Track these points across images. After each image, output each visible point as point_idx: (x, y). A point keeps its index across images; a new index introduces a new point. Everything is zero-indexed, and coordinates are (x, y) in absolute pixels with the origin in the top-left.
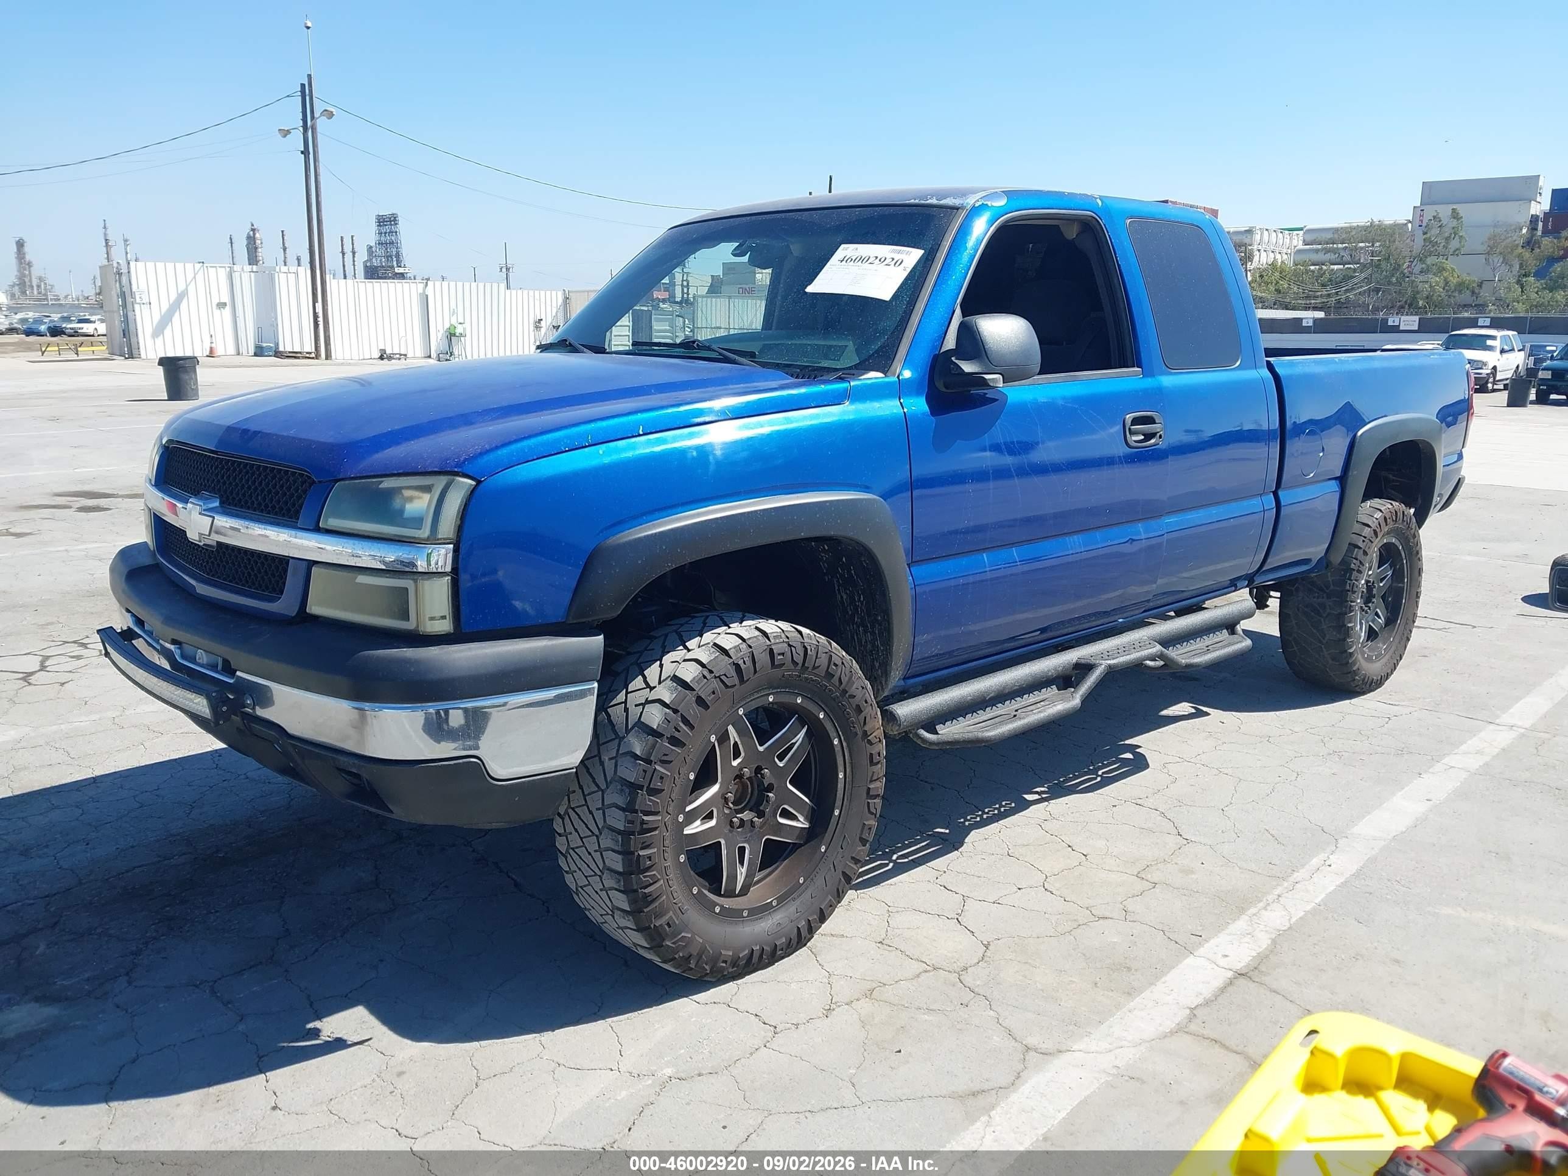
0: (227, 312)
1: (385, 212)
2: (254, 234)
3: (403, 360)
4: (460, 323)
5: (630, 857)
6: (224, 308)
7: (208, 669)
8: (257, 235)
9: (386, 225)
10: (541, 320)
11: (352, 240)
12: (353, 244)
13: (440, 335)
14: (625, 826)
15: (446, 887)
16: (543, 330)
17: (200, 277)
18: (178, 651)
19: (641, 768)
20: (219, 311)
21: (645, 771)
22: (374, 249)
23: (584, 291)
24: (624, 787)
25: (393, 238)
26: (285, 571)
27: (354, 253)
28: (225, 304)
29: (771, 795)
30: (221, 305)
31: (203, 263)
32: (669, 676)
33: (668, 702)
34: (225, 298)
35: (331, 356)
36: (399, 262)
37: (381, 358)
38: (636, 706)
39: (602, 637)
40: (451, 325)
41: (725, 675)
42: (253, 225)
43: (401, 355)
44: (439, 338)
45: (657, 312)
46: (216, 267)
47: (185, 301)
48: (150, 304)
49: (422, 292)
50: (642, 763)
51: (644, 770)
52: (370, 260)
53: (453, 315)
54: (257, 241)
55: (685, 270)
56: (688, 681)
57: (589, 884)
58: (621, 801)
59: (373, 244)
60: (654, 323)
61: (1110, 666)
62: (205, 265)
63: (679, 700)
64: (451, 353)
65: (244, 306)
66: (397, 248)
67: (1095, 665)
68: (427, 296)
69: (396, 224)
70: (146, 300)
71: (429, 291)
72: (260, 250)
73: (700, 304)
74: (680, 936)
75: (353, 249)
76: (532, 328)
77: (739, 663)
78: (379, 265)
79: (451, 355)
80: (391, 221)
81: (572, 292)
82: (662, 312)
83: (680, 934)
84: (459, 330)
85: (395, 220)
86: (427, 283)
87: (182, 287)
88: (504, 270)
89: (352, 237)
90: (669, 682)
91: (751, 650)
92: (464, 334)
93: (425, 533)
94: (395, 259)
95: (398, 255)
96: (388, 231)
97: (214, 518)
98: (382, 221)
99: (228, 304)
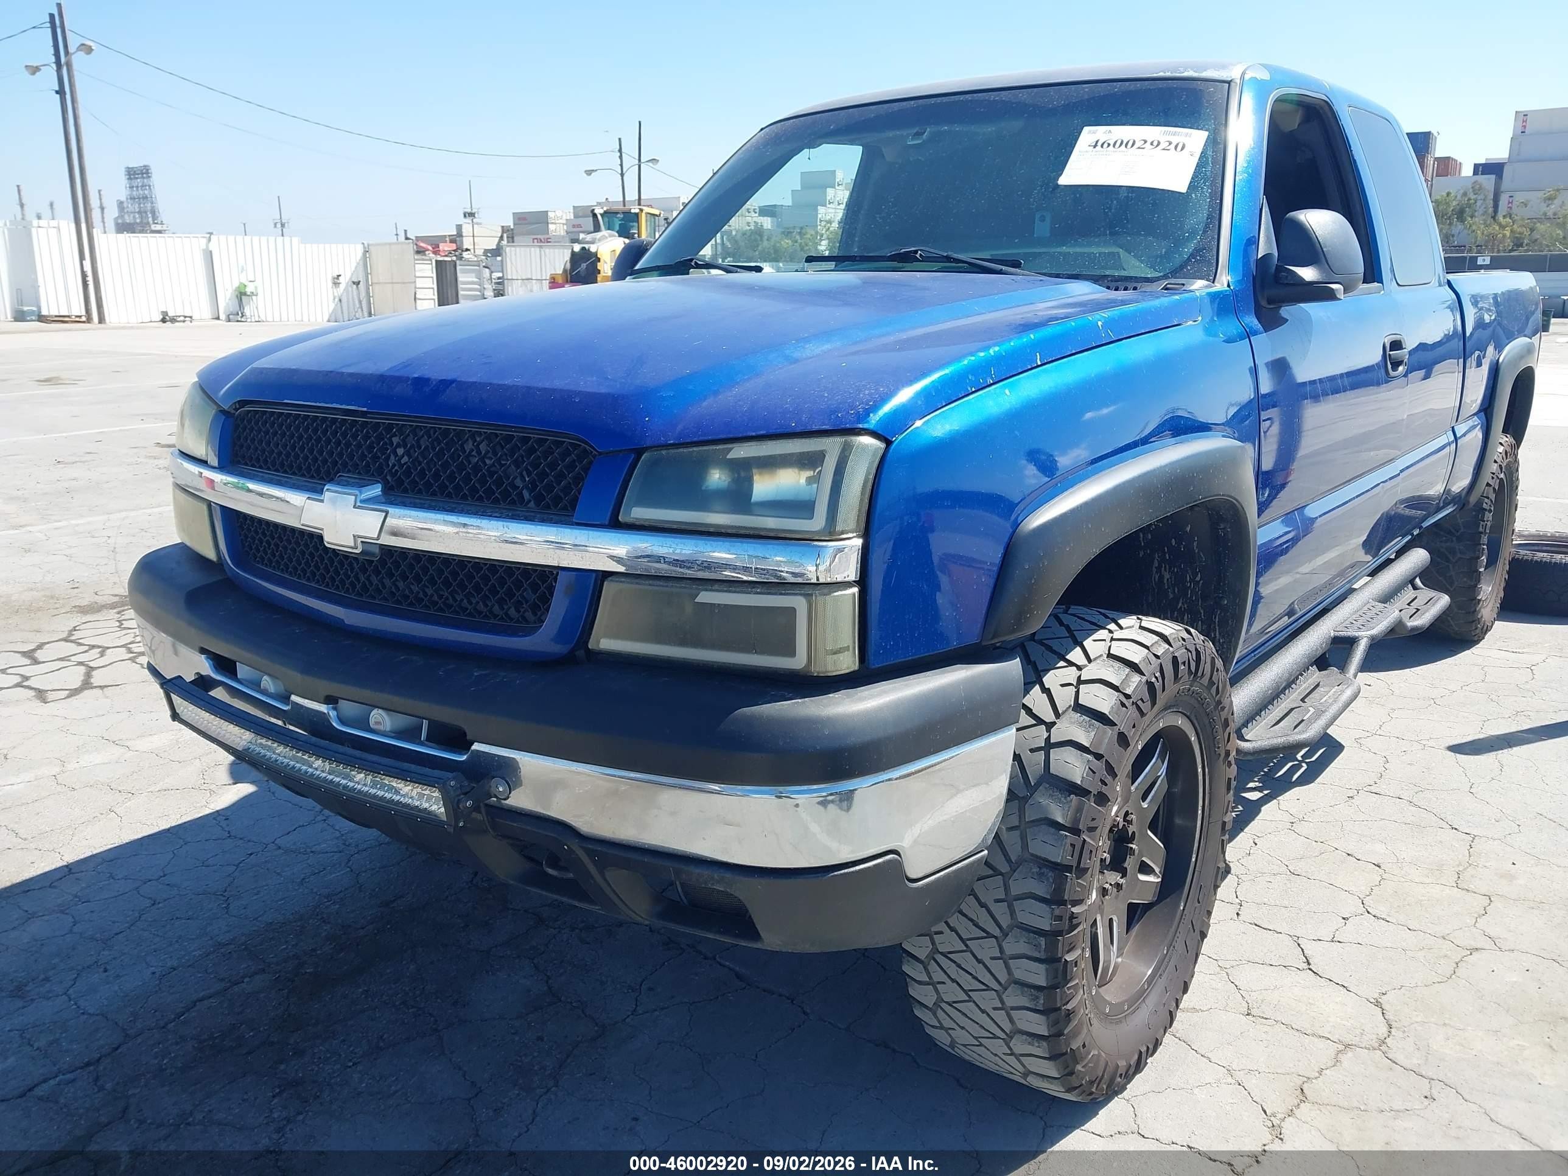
1: (135, 164)
3: (188, 323)
4: (251, 281)
5: (1055, 965)
7: (392, 737)
9: (137, 178)
10: (340, 276)
11: (100, 195)
12: (100, 199)
13: (229, 295)
14: (1051, 924)
15: (651, 989)
16: (342, 287)
18: (333, 714)
19: (1069, 841)
21: (1073, 846)
22: (125, 205)
23: (386, 244)
24: (1044, 870)
25: (146, 192)
26: (551, 590)
27: (102, 209)
29: (1134, 846)
32: (1070, 706)
33: (1087, 744)
35: (105, 320)
36: (154, 217)
37: (164, 321)
38: (1032, 751)
39: (1018, 659)
40: (241, 283)
41: (1142, 699)
43: (185, 317)
44: (228, 298)
45: (462, 263)
49: (200, 247)
50: (1067, 834)
51: (1071, 844)
52: (121, 216)
53: (242, 272)
55: (474, 220)
56: (1107, 712)
57: (971, 1000)
58: (1041, 889)
59: (123, 199)
60: (459, 274)
61: (1372, 638)
63: (1097, 740)
64: (242, 314)
66: (152, 203)
67: (1357, 638)
68: (211, 252)
69: (149, 177)
71: (213, 246)
73: (508, 254)
74: (1090, 1056)
75: (101, 204)
76: (330, 284)
77: (1152, 681)
78: (132, 221)
79: (242, 316)
80: (143, 174)
81: (372, 245)
82: (466, 263)
83: (1089, 1054)
84: (248, 290)
85: (147, 173)
86: (210, 237)
88: (279, 225)
89: (99, 191)
90: (1071, 713)
91: (1159, 661)
92: (255, 293)
93: (817, 523)
94: (150, 215)
95: (153, 212)
96: (140, 185)
97: (387, 513)
98: (132, 174)
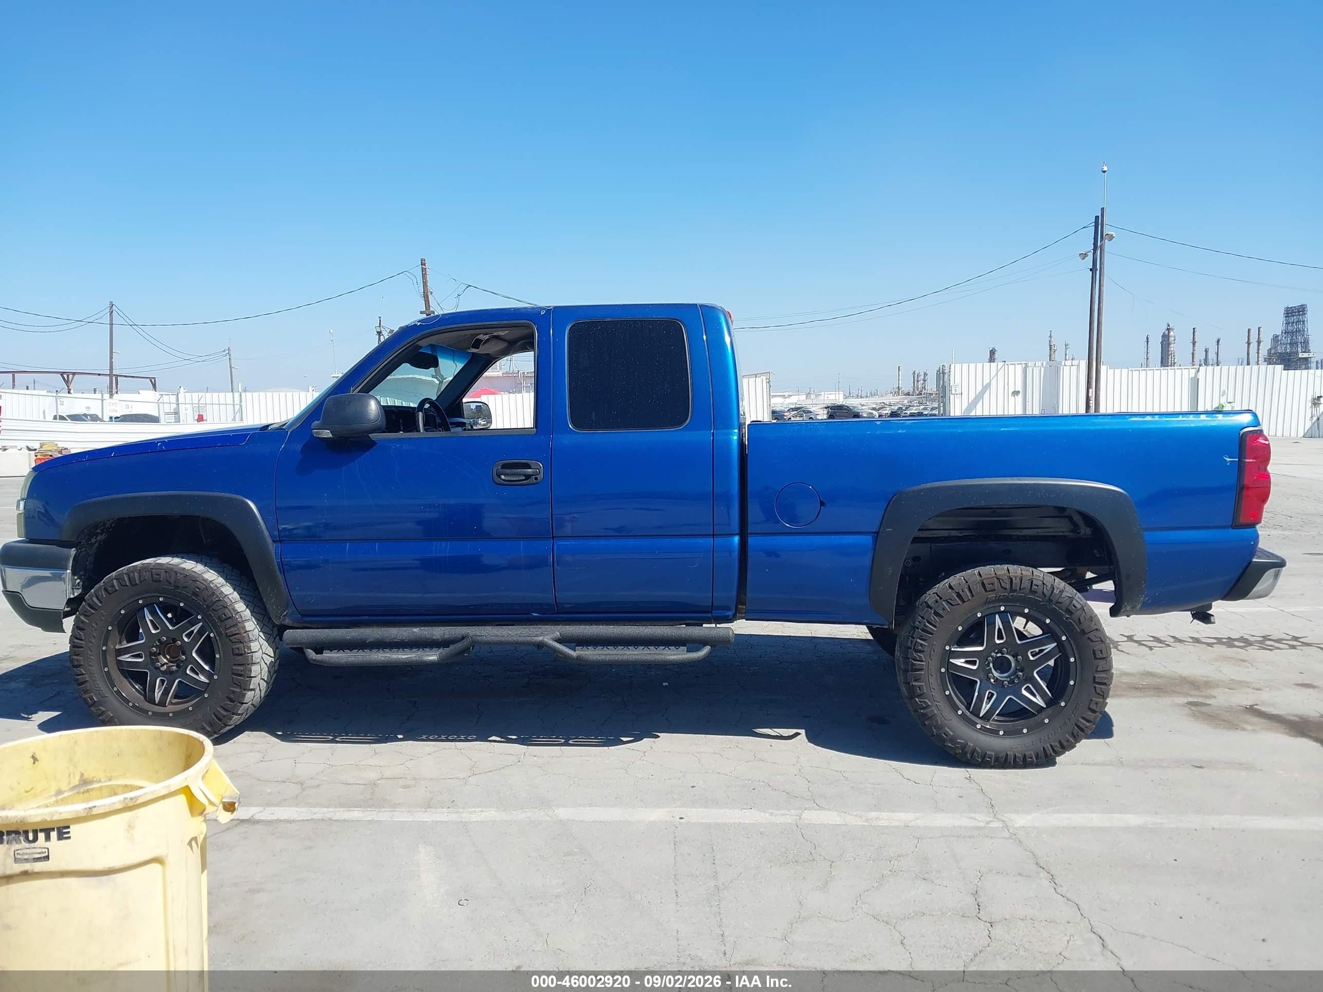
0: (1019, 398)
1: (1295, 304)
2: (1169, 333)
4: (1230, 403)
6: (1017, 395)
8: (1172, 333)
9: (1294, 316)
11: (1259, 331)
12: (1259, 335)
17: (1001, 374)
20: (1013, 397)
22: (1279, 338)
25: (1300, 327)
27: (1259, 342)
28: (1019, 392)
30: (1016, 393)
31: (1005, 361)
34: (1019, 388)
42: (1169, 326)
46: (1014, 364)
47: (988, 392)
48: (962, 394)
49: (1193, 376)
54: (1171, 338)
59: (1279, 333)
62: (1006, 363)
65: (1033, 393)
66: (1303, 336)
68: (1198, 379)
69: (1305, 314)
70: (959, 391)
71: (1200, 375)
72: (1172, 345)
75: (1259, 338)
78: (1284, 351)
80: (1299, 312)
85: (1304, 310)
87: (986, 381)
89: (1259, 328)
94: (1300, 346)
96: (1296, 320)
98: (1290, 312)
99: (1021, 392)
